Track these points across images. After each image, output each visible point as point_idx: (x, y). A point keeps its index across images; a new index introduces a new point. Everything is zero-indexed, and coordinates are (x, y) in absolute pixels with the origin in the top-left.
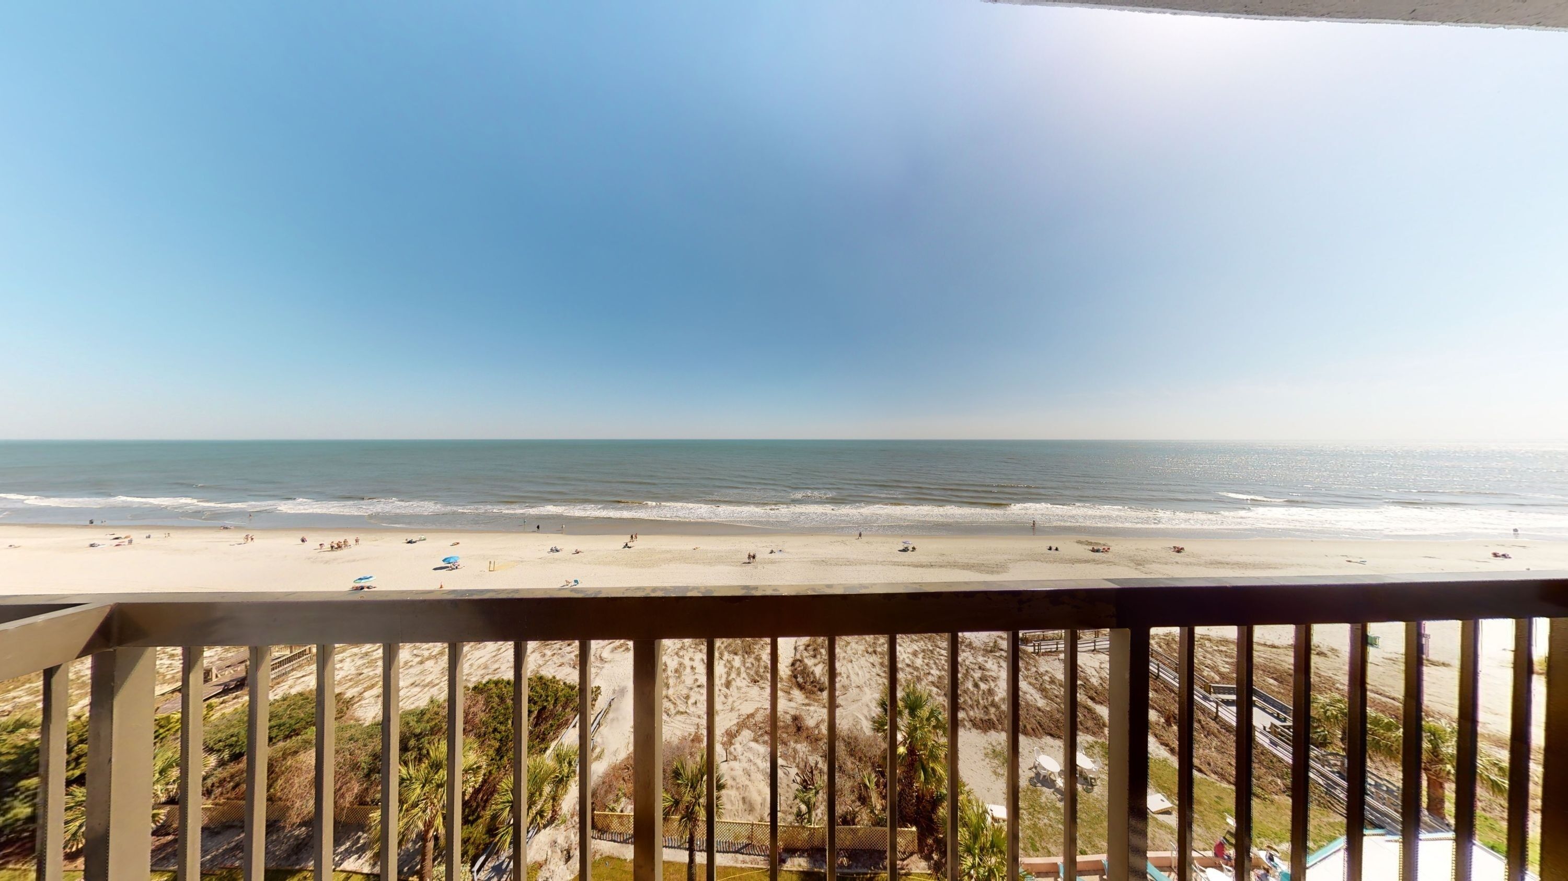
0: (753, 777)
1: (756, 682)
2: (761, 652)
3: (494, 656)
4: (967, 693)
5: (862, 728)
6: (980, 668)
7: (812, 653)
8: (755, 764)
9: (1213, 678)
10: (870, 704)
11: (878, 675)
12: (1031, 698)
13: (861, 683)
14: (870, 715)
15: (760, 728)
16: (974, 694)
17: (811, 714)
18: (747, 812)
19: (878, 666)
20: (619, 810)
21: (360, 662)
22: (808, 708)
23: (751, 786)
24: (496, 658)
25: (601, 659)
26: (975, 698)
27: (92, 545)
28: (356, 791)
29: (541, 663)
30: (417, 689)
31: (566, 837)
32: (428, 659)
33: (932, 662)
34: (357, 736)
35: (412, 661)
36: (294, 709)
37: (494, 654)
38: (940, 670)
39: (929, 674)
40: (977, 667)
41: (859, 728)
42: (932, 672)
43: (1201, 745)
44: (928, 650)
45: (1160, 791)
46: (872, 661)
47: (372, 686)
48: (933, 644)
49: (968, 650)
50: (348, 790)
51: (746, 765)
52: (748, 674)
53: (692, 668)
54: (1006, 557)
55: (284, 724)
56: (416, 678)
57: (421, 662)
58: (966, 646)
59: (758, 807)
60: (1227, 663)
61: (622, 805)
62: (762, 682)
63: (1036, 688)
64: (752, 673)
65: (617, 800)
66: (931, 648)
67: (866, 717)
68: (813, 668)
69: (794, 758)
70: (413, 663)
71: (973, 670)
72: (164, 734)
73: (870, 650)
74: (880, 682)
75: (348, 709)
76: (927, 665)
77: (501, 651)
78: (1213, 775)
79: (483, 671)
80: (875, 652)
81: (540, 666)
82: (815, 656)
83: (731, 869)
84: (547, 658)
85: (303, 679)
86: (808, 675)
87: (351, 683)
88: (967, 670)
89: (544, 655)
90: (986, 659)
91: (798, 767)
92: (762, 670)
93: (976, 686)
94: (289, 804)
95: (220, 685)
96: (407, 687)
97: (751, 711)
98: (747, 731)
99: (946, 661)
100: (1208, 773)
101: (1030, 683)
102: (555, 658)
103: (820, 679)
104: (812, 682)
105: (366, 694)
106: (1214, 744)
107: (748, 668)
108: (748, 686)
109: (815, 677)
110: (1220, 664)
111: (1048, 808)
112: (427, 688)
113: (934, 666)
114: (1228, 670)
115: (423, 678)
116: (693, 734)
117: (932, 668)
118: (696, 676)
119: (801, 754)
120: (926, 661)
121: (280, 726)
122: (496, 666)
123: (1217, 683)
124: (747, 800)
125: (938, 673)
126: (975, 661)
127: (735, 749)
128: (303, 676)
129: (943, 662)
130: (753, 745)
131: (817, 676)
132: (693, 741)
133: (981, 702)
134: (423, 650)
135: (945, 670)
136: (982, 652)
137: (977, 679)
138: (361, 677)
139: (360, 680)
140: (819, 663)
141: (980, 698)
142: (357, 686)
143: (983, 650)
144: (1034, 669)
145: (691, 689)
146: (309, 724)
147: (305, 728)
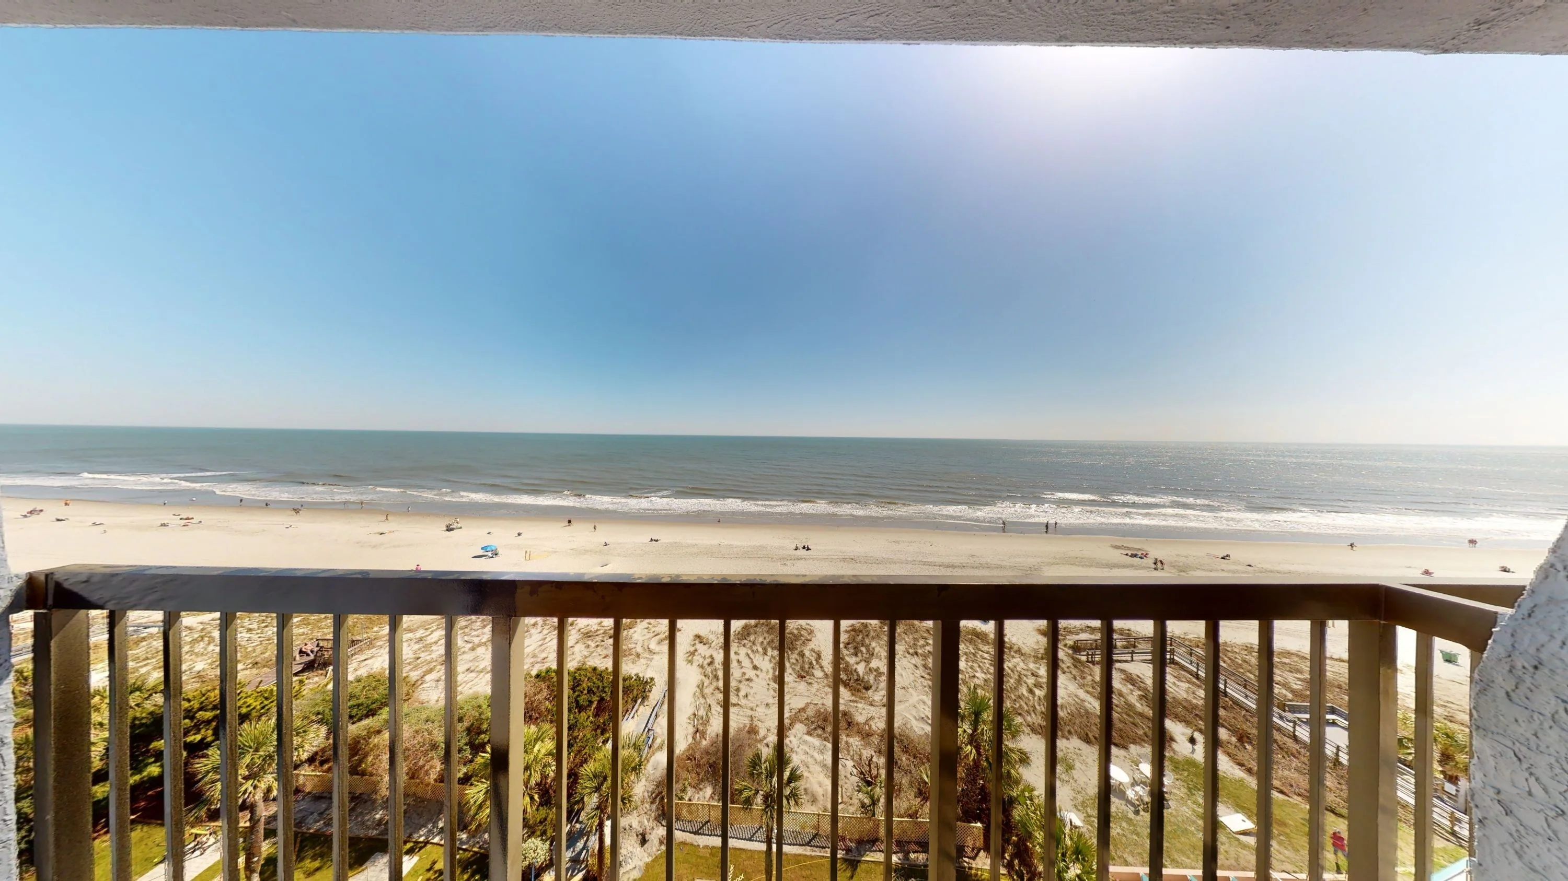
0: (811, 769)
1: (803, 677)
2: (803, 648)
3: (541, 646)
4: (1022, 699)
5: (912, 727)
6: (1033, 674)
7: (852, 651)
8: (812, 756)
9: (1285, 696)
10: (918, 705)
11: (922, 677)
12: (1089, 706)
13: (906, 684)
14: (919, 715)
15: (812, 722)
16: (1029, 700)
17: (860, 710)
18: (810, 803)
19: (921, 668)
20: (687, 799)
21: (417, 646)
22: (855, 704)
23: (811, 778)
24: (543, 647)
25: (650, 651)
26: (1031, 703)
27: (163, 525)
28: (438, 769)
29: (586, 654)
30: (473, 675)
31: (640, 822)
32: (479, 646)
33: (975, 665)
34: (432, 717)
35: (464, 647)
36: (369, 690)
37: (540, 643)
38: (985, 673)
39: (974, 676)
40: (1029, 673)
41: (909, 727)
42: (977, 675)
43: (1280, 767)
44: (970, 653)
45: (1240, 811)
46: (914, 662)
47: (431, 671)
48: (975, 647)
49: (1017, 656)
50: (431, 767)
51: (803, 757)
52: (794, 669)
53: (738, 661)
54: (1039, 560)
55: (362, 704)
56: (471, 664)
57: (473, 649)
58: (1016, 652)
59: (820, 798)
60: (1299, 679)
61: (689, 794)
62: (808, 677)
63: (1094, 697)
64: (798, 668)
65: (684, 790)
66: (973, 651)
67: (915, 717)
68: (855, 666)
69: (848, 751)
70: (466, 649)
71: (1026, 676)
72: (269, 706)
73: (911, 651)
74: (926, 684)
75: (413, 692)
76: (972, 667)
77: (547, 640)
78: (1295, 797)
79: (532, 660)
80: (916, 653)
81: (586, 657)
82: (856, 655)
83: (801, 857)
84: (591, 649)
85: (366, 662)
86: (852, 674)
87: (411, 667)
88: (1019, 676)
89: (588, 646)
90: (1038, 666)
91: (853, 759)
92: (807, 666)
93: (1031, 691)
94: (379, 779)
95: (301, 664)
96: (463, 673)
97: (801, 705)
98: (801, 724)
99: (991, 664)
100: (1290, 795)
101: (1088, 692)
102: (599, 649)
103: (863, 678)
104: (857, 680)
105: (427, 678)
106: (1294, 765)
107: (793, 663)
108: (796, 682)
109: (858, 675)
110: (1290, 681)
111: (1119, 818)
112: (482, 674)
113: (978, 669)
114: (1301, 687)
115: (477, 664)
116: (748, 725)
117: (977, 672)
118: (743, 670)
119: (855, 747)
120: (969, 664)
121: (359, 705)
122: (544, 655)
123: (1290, 701)
124: (809, 791)
125: (983, 675)
126: (1025, 667)
127: (790, 741)
128: (365, 660)
129: (988, 665)
130: (807, 738)
131: (861, 674)
132: (749, 732)
133: (1038, 707)
134: (472, 636)
135: (990, 674)
136: (1032, 659)
137: (1031, 686)
138: (419, 661)
139: (419, 664)
140: (861, 661)
141: (1036, 704)
142: (417, 670)
143: (1034, 657)
144: (1089, 678)
145: (740, 682)
146: (384, 704)
147: (380, 708)
